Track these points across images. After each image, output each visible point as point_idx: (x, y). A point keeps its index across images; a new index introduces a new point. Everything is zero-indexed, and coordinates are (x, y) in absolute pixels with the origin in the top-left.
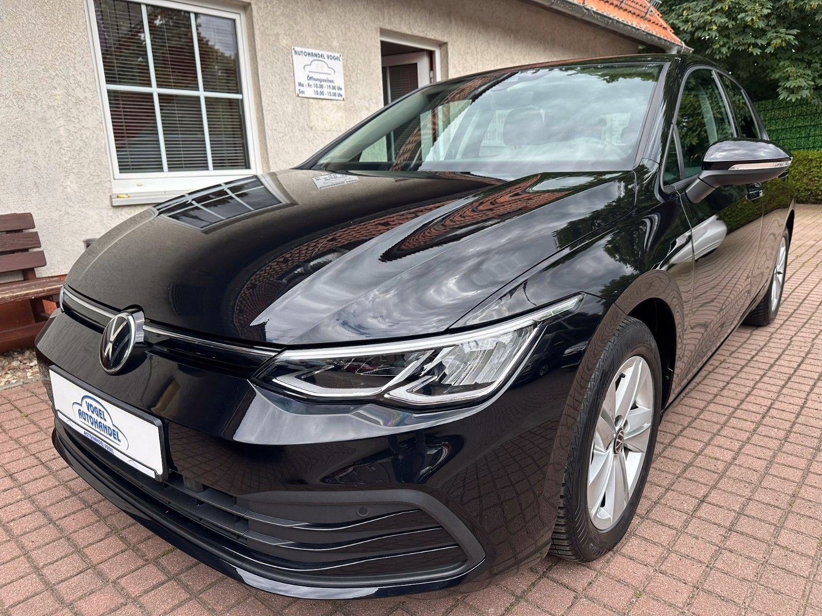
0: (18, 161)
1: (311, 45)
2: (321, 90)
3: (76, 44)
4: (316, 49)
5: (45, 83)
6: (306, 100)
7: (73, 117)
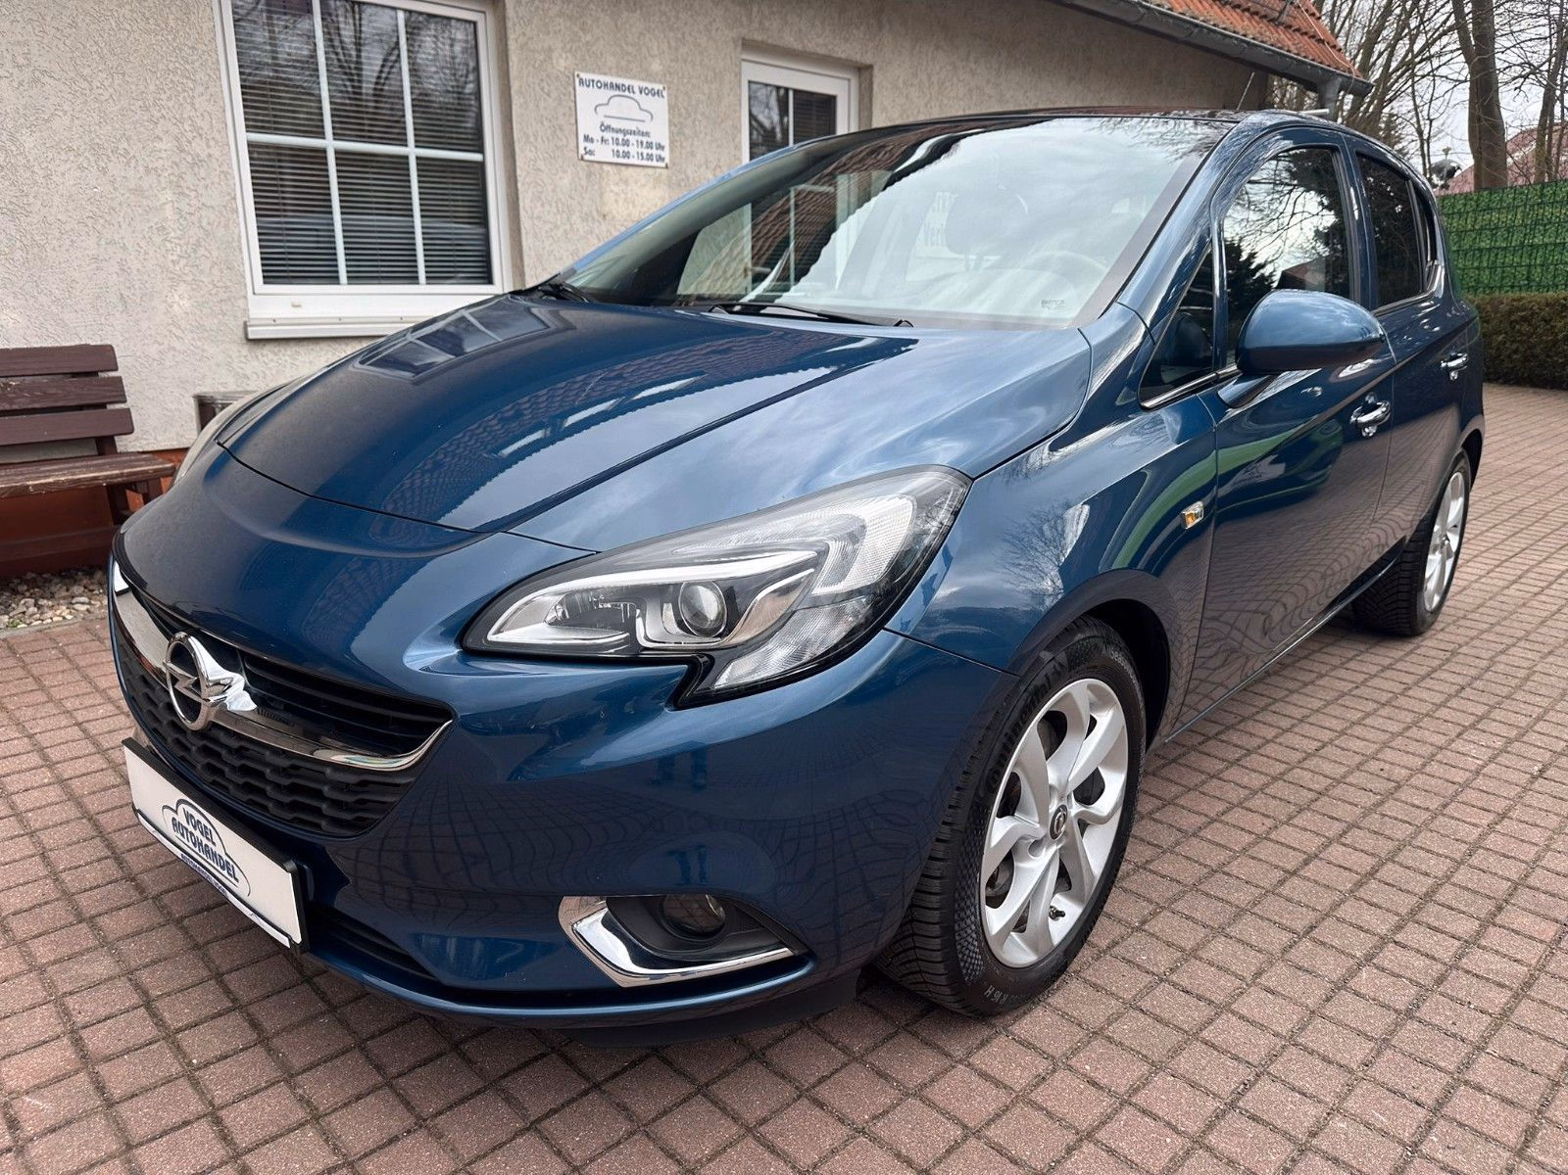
0: (96, 259)
1: (610, 69)
2: (626, 149)
3: (197, 64)
4: (620, 76)
5: (142, 129)
6: (596, 165)
7: (188, 188)
